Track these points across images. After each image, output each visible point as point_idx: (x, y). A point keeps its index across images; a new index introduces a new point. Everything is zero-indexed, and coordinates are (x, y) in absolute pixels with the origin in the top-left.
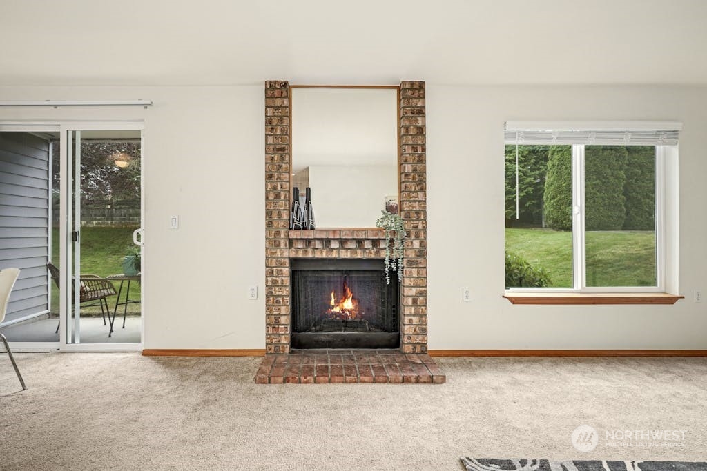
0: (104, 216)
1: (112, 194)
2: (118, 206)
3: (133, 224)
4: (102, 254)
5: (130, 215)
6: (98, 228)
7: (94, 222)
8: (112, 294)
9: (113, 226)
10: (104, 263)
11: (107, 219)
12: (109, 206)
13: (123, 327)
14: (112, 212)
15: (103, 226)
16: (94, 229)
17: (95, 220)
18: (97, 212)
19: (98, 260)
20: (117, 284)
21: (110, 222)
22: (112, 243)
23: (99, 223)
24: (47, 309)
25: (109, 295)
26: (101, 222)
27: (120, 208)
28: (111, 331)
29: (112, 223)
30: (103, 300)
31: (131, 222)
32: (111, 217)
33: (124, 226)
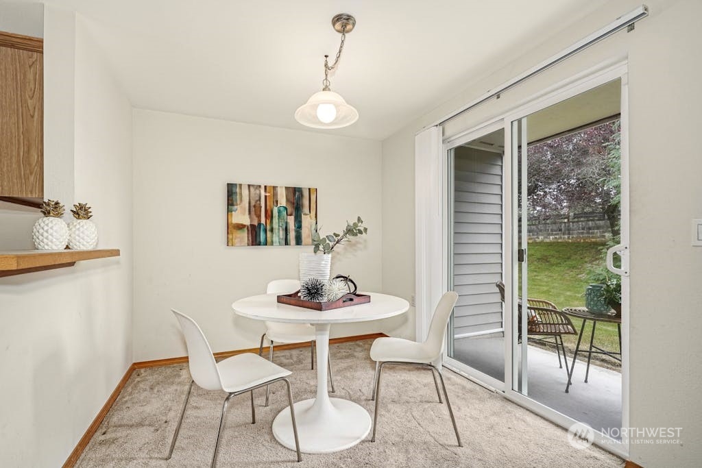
0: (560, 230)
1: (569, 207)
2: (576, 220)
3: (593, 237)
4: (559, 269)
5: (590, 229)
6: (554, 243)
7: (551, 237)
8: (569, 333)
9: (570, 241)
10: (561, 279)
11: (564, 234)
12: (566, 220)
13: (586, 381)
14: (569, 226)
15: (559, 241)
16: (550, 244)
17: (552, 235)
18: (555, 227)
19: (555, 276)
20: (577, 323)
21: (566, 237)
22: (568, 258)
23: (556, 238)
24: (502, 327)
25: (566, 333)
26: (557, 236)
27: (578, 222)
28: (569, 383)
29: (569, 237)
30: (558, 338)
31: (591, 236)
32: (569, 231)
33: (582, 241)
